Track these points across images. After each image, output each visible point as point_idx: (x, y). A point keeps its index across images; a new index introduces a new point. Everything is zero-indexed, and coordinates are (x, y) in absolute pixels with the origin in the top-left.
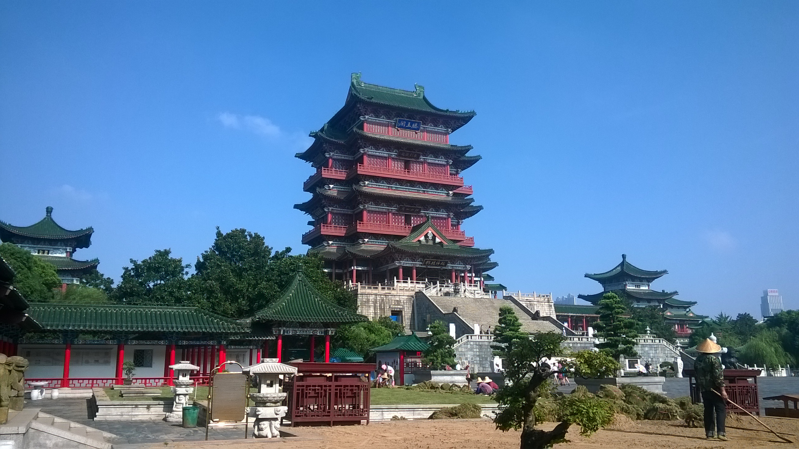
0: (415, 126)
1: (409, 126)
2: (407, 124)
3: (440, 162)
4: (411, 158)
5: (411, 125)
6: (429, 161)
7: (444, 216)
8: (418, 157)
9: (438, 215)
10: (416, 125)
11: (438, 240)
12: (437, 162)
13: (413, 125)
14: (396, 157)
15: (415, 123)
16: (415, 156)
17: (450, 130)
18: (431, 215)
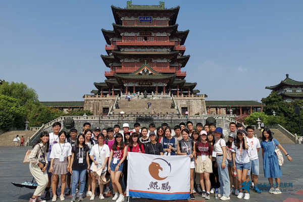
2: (144, 19)
4: (147, 35)
6: (158, 35)
7: (166, 62)
9: (162, 62)
11: (150, 72)
12: (162, 35)
13: (148, 19)
14: (139, 35)
16: (149, 33)
17: (168, 18)
18: (158, 62)
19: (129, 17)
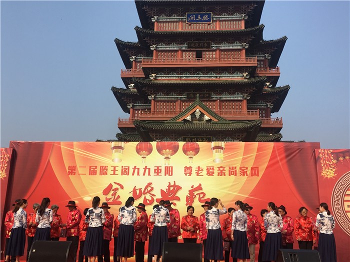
1: (199, 18)
3: (234, 48)
5: (202, 17)
8: (209, 46)
10: (206, 17)
11: (207, 118)
14: (187, 49)
15: (205, 14)
16: (206, 44)
17: (243, 15)
18: (224, 99)
19: (167, 15)
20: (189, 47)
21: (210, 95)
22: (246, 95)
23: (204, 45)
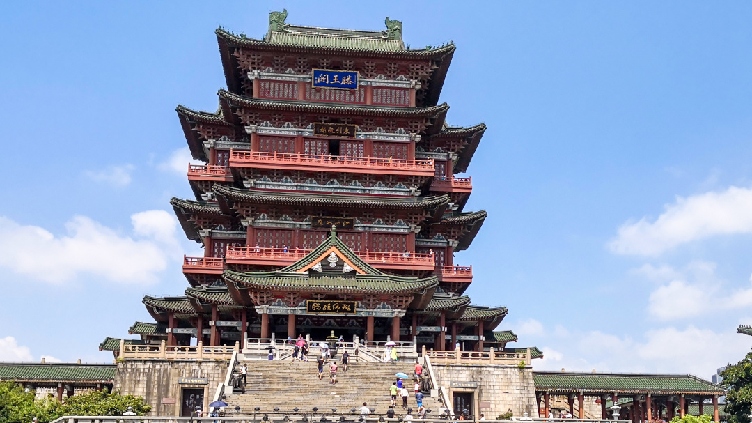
0: (347, 80)
1: (336, 80)
2: (331, 79)
3: (397, 139)
4: (339, 135)
5: (340, 79)
6: (376, 138)
7: (402, 231)
8: (352, 133)
9: (390, 230)
10: (349, 79)
12: (390, 139)
13: (344, 79)
14: (312, 136)
15: (346, 74)
16: (347, 131)
17: (414, 82)
18: (377, 230)
19: (277, 69)
20: (316, 133)
21: (352, 222)
22: (413, 226)
23: (343, 131)
